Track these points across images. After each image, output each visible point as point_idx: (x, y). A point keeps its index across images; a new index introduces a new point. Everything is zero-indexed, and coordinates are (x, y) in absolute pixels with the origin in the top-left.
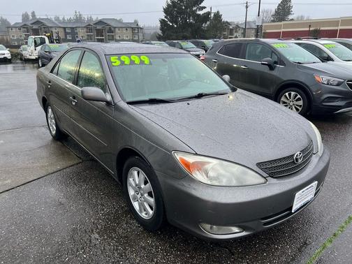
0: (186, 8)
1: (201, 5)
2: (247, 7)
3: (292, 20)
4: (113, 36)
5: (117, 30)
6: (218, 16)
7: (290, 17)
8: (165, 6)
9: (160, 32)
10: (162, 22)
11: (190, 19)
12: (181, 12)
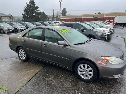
0: (32, 10)
1: (38, 9)
2: (53, 11)
3: (67, 15)
4: (1, 20)
5: (3, 17)
6: (44, 13)
7: (66, 14)
8: (24, 9)
9: (23, 19)
10: (23, 15)
11: (34, 14)
12: (30, 12)
